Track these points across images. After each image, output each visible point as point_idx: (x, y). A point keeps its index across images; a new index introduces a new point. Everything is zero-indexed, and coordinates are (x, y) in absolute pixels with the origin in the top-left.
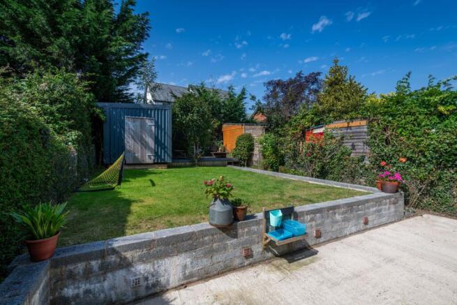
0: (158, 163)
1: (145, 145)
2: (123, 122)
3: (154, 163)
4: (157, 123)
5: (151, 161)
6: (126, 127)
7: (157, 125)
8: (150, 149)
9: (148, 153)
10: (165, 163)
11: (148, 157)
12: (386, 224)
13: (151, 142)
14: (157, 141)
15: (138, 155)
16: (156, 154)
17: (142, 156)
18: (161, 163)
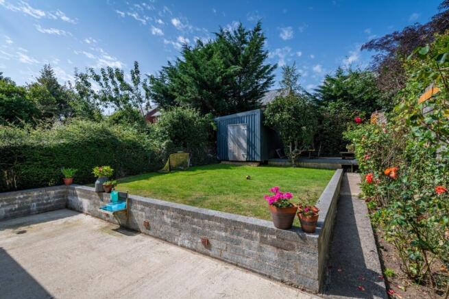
0: (249, 161)
1: (240, 146)
2: (227, 129)
3: (247, 161)
4: (248, 128)
5: (245, 160)
6: (229, 133)
7: (248, 129)
8: (243, 149)
9: (243, 153)
10: (255, 162)
11: (242, 156)
12: (247, 269)
13: (245, 145)
14: (249, 143)
15: (236, 154)
16: (248, 154)
17: (239, 155)
18: (252, 161)
